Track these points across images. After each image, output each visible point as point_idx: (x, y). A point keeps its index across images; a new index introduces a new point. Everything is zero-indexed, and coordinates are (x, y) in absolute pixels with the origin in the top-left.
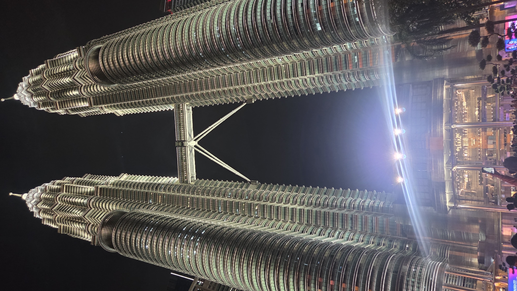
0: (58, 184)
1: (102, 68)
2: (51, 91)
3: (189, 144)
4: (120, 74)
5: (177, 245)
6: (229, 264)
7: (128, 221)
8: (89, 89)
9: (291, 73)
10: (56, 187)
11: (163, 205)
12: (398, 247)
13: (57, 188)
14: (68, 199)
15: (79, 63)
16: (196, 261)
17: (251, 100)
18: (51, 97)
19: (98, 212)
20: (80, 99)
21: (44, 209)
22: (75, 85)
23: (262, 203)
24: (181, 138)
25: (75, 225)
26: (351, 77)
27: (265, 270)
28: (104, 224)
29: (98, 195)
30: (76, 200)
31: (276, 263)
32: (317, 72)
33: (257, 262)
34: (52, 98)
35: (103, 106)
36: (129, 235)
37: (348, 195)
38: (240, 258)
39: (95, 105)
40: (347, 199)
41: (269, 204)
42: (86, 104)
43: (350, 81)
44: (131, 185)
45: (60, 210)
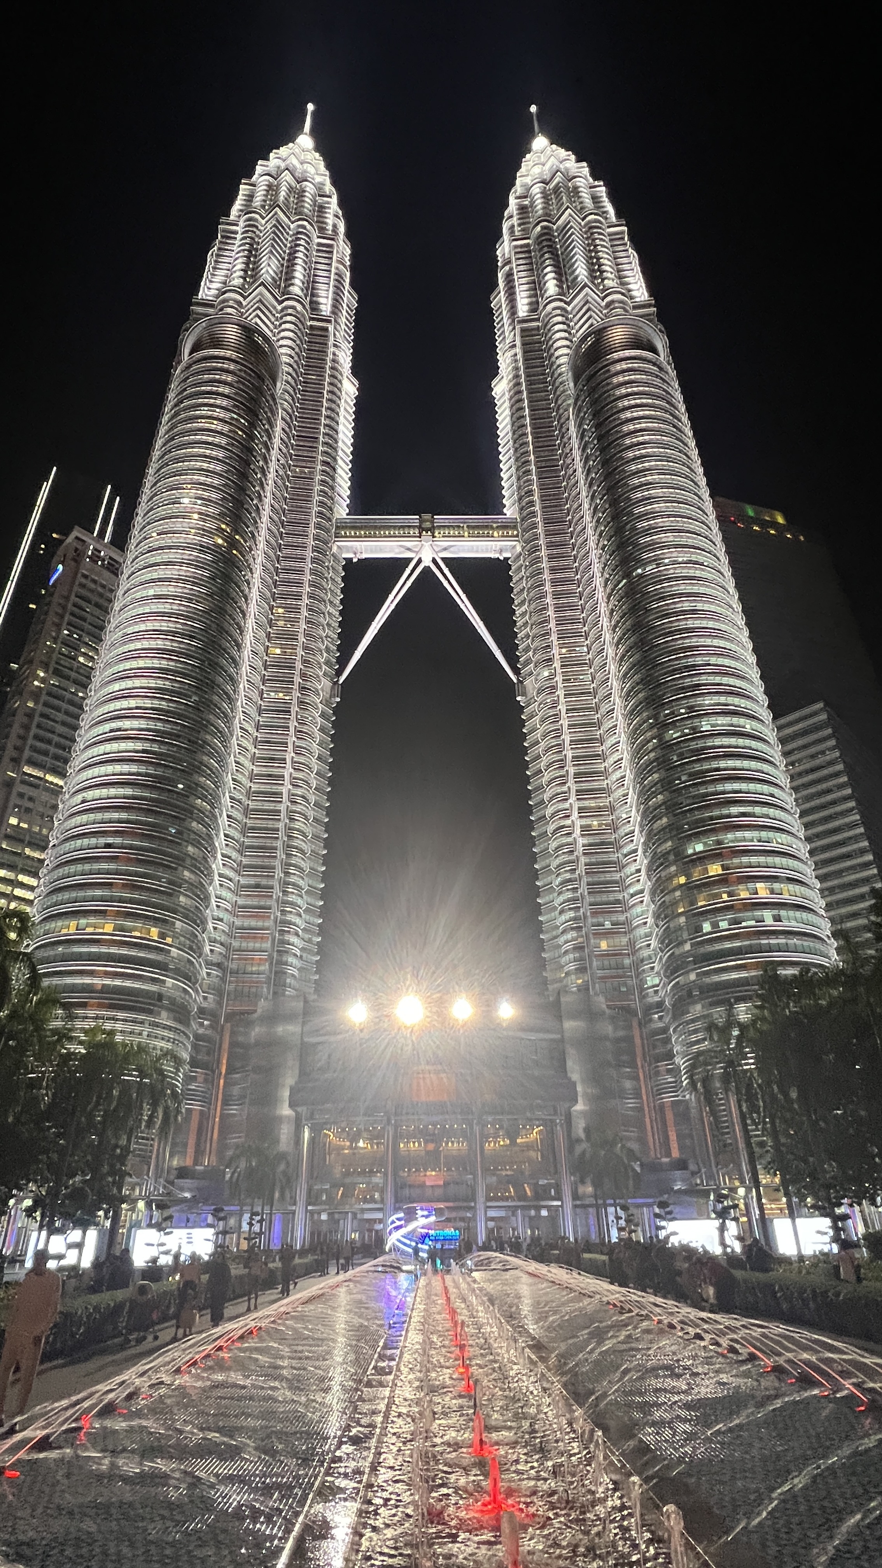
0: (335, 226)
1: (615, 356)
2: (555, 227)
3: (427, 545)
4: (600, 396)
5: (206, 506)
6: (164, 626)
7: (260, 391)
8: (560, 319)
9: (585, 786)
10: (330, 220)
11: (288, 476)
12: (205, 1005)
13: (326, 223)
14: (301, 248)
15: (621, 302)
16: (170, 548)
17: (524, 694)
18: (543, 228)
19: (273, 319)
20: (536, 296)
21: (278, 186)
22: (568, 288)
23: (294, 709)
24: (439, 527)
25: (240, 260)
26: (572, 914)
27: (152, 709)
28: (248, 331)
29: (312, 323)
30: (298, 268)
31: (170, 735)
32: (585, 841)
33: (172, 691)
34: (538, 228)
35: (518, 350)
36: (227, 390)
37: (309, 900)
38: (179, 654)
39: (523, 330)
40: (301, 896)
41: (293, 724)
42: (523, 310)
43: (562, 912)
44: (334, 402)
45: (275, 226)
